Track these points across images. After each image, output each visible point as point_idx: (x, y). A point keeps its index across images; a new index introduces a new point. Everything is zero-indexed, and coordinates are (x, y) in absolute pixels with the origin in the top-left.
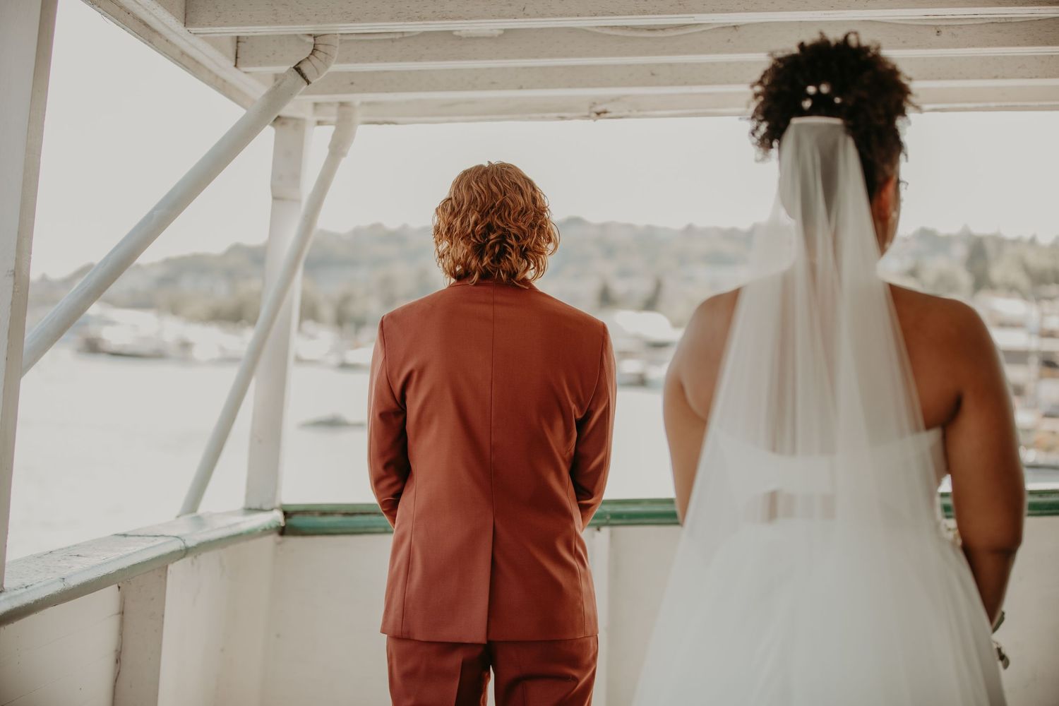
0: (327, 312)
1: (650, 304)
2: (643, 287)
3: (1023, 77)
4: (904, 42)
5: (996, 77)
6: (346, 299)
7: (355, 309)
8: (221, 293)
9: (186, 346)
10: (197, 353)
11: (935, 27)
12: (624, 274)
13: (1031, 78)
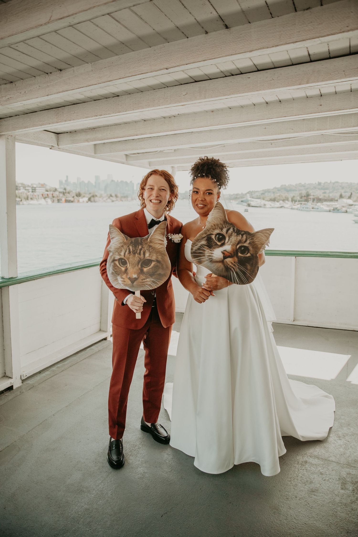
0: (290, 199)
1: (350, 197)
2: (348, 194)
3: (309, 154)
4: (263, 147)
5: (302, 154)
6: (294, 197)
7: (295, 198)
8: (272, 196)
9: (265, 205)
10: (267, 206)
11: (271, 143)
12: (345, 192)
13: (311, 154)
